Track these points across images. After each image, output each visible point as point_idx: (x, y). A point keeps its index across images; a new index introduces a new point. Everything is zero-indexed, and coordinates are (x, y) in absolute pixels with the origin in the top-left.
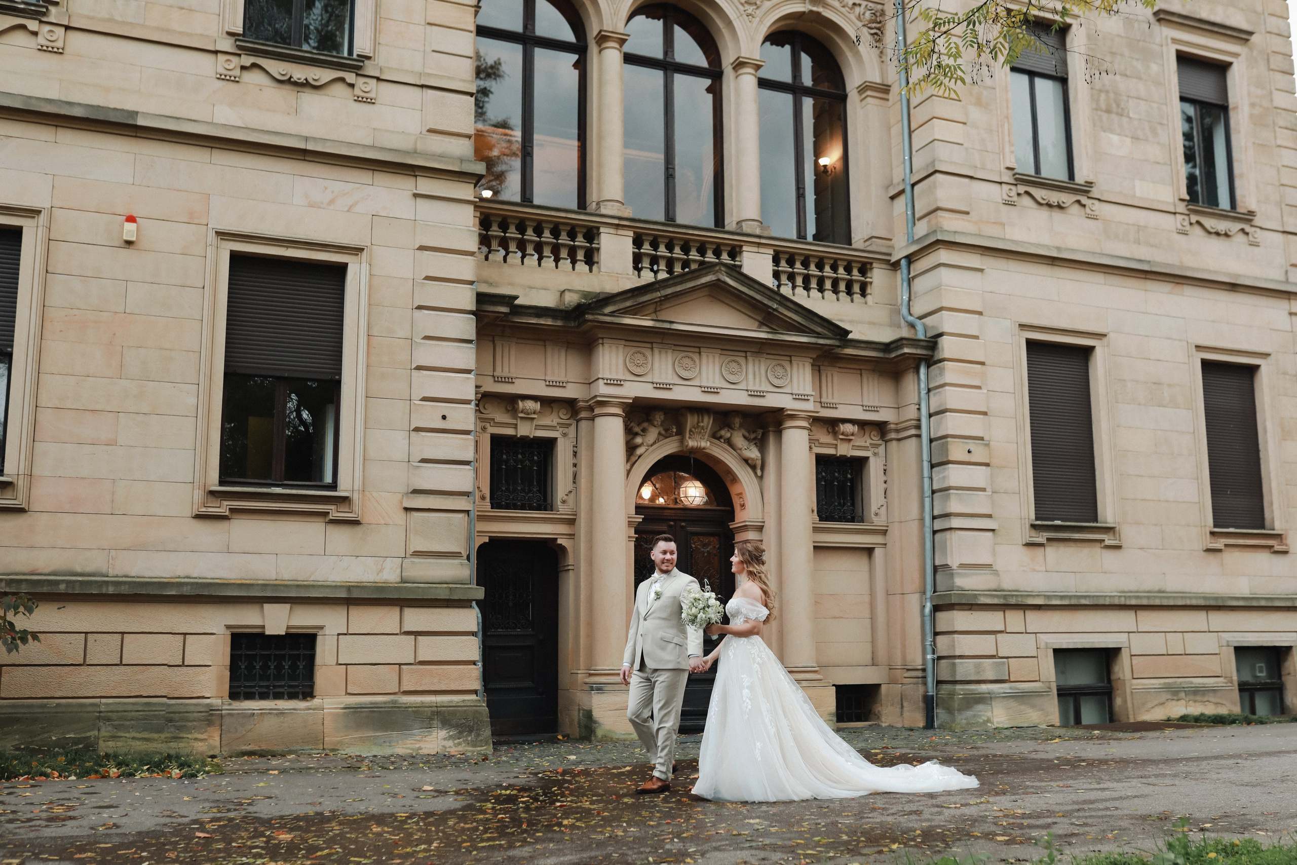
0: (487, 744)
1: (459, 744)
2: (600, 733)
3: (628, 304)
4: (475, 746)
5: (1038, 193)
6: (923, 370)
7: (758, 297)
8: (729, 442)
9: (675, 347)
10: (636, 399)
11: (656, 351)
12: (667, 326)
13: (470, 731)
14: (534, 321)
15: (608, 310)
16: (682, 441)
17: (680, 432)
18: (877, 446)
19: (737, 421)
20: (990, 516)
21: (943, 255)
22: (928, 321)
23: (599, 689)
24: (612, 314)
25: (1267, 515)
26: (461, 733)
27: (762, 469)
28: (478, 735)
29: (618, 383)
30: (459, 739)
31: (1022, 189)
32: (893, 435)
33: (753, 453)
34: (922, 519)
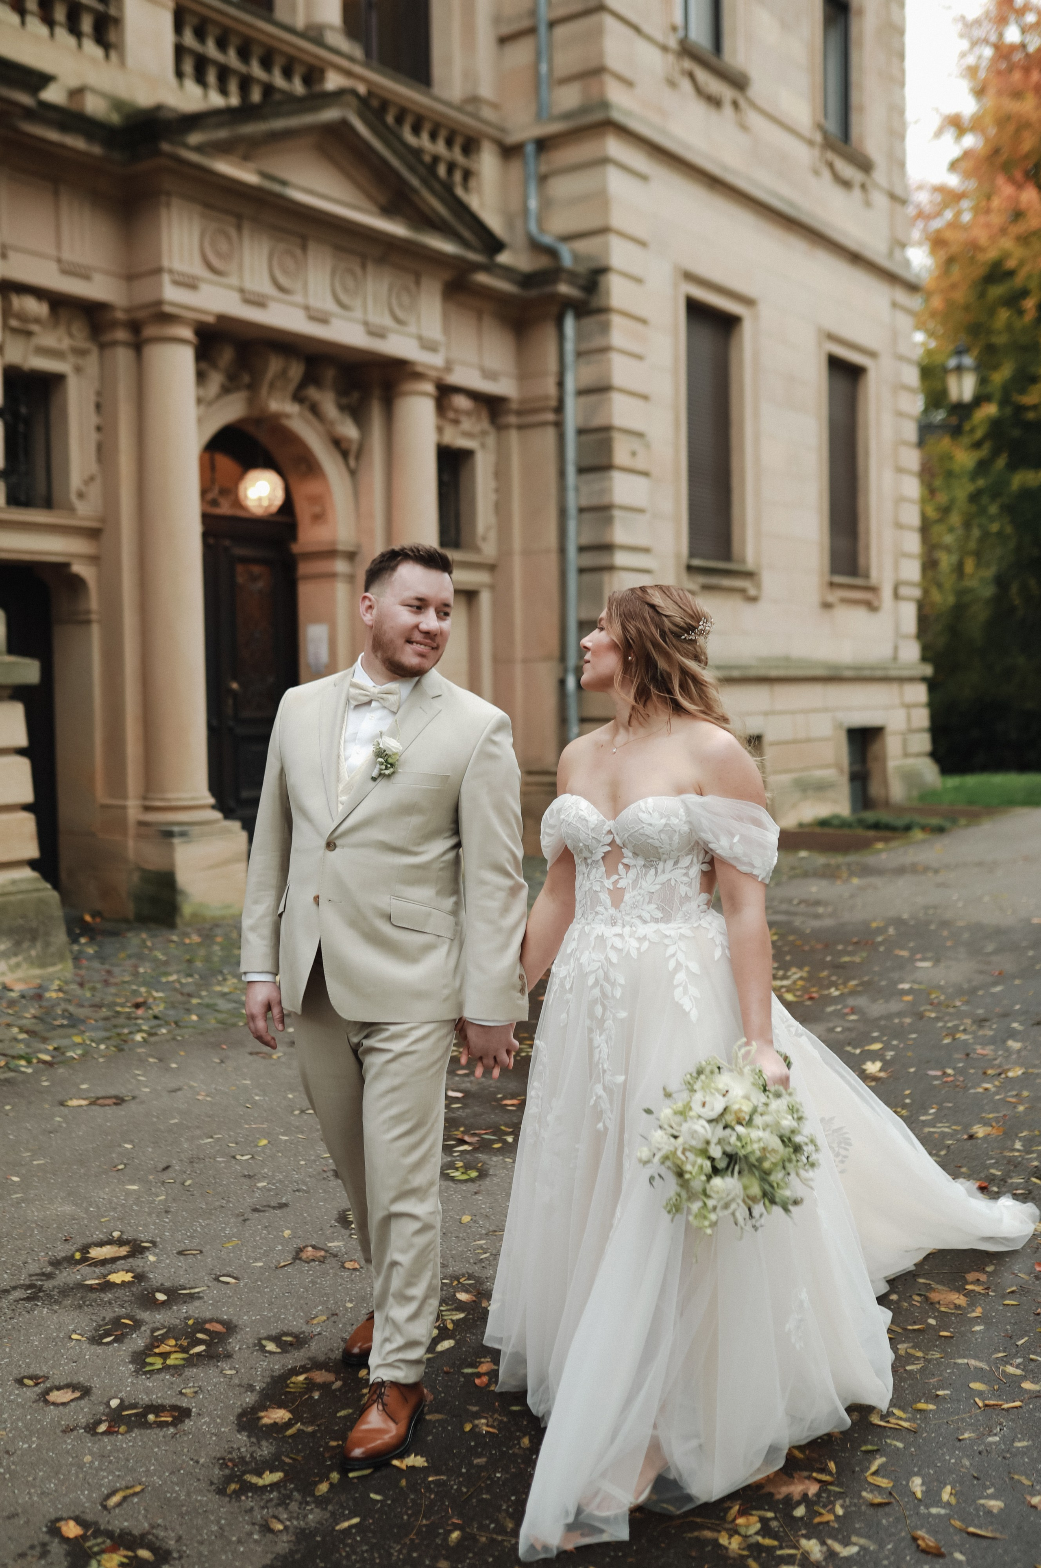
0: (62, 958)
1: (18, 965)
2: (187, 910)
3: (222, 134)
4: (43, 965)
5: (702, 76)
6: (569, 324)
7: (395, 162)
8: (315, 410)
9: (277, 231)
10: (222, 318)
11: (246, 232)
12: (276, 188)
13: (34, 939)
14: (53, 135)
15: (195, 138)
16: (251, 401)
17: (253, 387)
18: (484, 433)
19: (330, 374)
20: (646, 550)
21: (614, 147)
22: (581, 246)
23: (183, 834)
24: (199, 149)
25: (862, 561)
26: (18, 943)
27: (358, 457)
28: (47, 945)
29: (190, 284)
30: (16, 955)
31: (688, 64)
32: (512, 419)
33: (349, 430)
34: (562, 550)
